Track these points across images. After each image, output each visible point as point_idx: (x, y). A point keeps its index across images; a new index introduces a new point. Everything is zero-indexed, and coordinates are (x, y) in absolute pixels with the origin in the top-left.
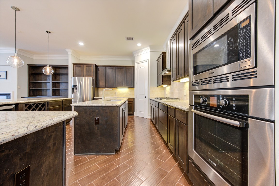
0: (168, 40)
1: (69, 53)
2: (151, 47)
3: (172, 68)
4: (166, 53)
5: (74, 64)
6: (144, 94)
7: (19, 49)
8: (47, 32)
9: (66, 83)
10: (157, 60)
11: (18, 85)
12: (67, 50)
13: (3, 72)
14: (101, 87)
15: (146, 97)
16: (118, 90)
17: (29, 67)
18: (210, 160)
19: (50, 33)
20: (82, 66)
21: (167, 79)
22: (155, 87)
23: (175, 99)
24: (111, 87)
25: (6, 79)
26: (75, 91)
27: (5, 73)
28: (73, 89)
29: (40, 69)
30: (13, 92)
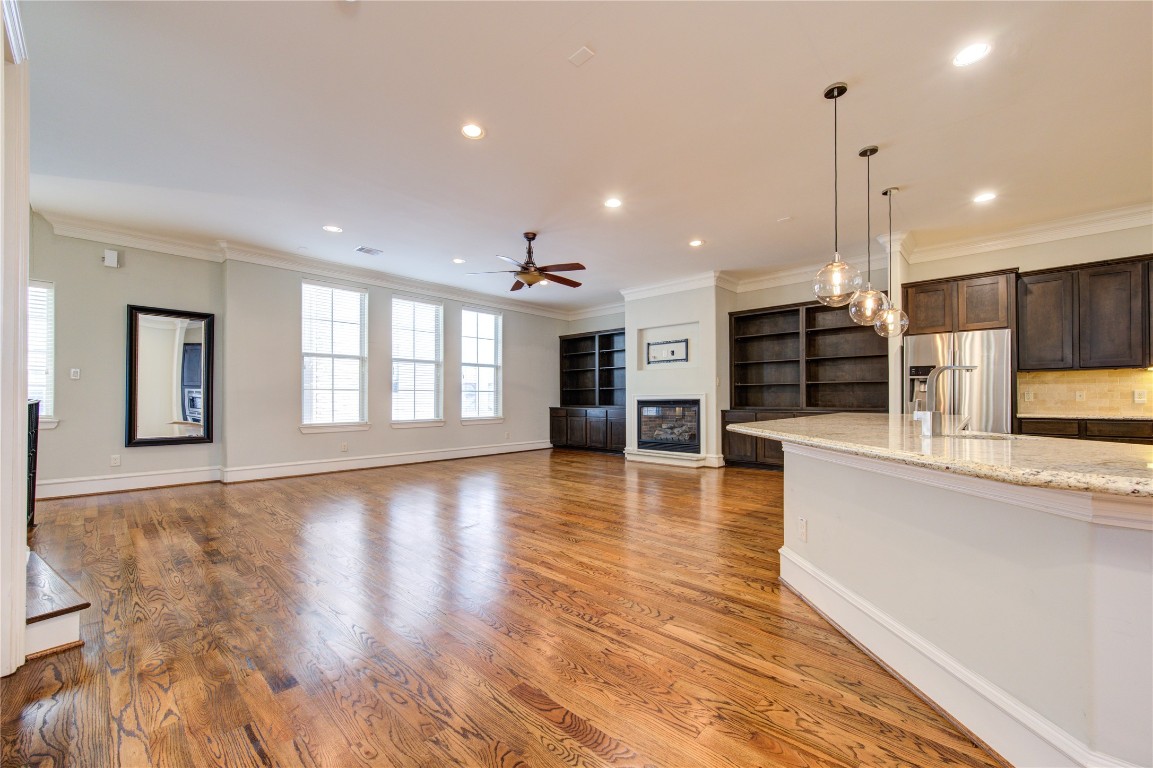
1: (888, 251)
5: (906, 287)
7: (722, 272)
8: (886, 193)
12: (882, 240)
13: (680, 342)
14: (1031, 370)
17: (733, 320)
20: (944, 286)
24: (1115, 367)
25: (686, 360)
26: (920, 388)
27: (684, 344)
28: (912, 381)
29: (758, 322)
30: (706, 395)
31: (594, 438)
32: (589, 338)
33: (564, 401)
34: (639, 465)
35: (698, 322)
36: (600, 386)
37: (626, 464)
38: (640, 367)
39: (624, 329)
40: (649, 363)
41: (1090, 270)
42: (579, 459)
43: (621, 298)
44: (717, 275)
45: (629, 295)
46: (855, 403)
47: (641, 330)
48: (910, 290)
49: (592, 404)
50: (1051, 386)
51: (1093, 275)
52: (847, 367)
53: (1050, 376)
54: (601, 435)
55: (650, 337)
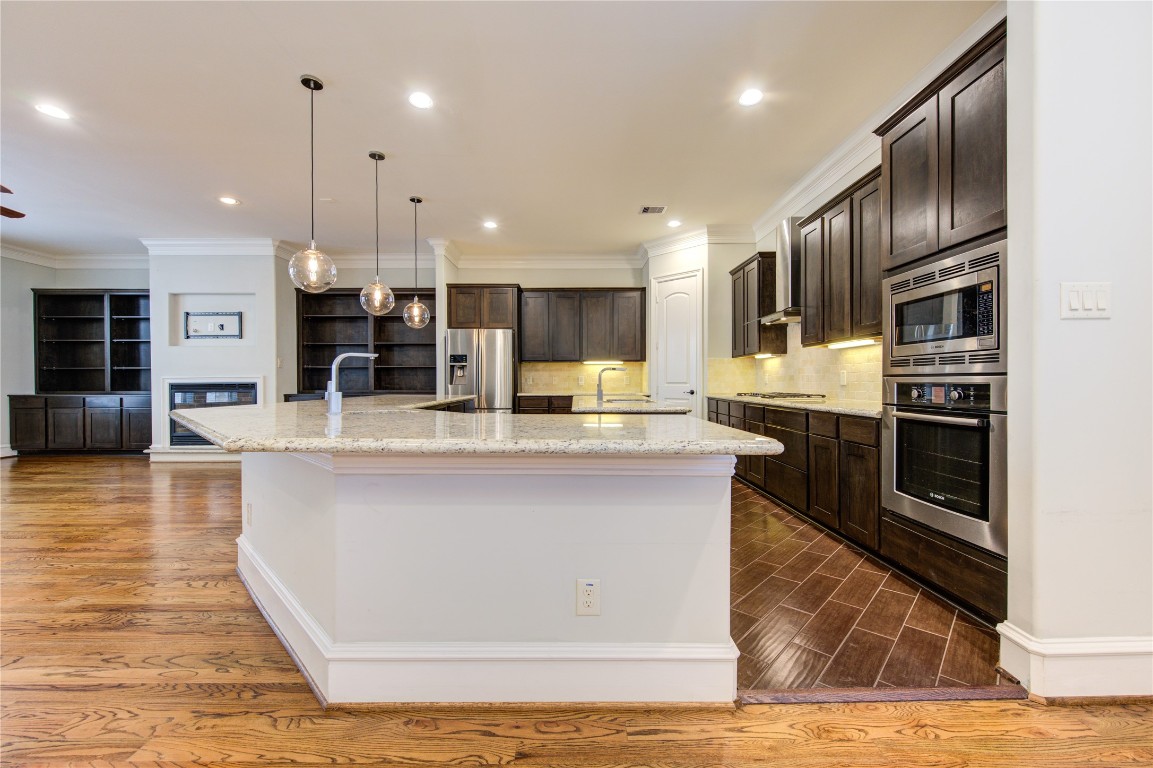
0: (785, 223)
1: (436, 253)
2: (713, 231)
3: (806, 306)
4: (772, 255)
5: (450, 287)
6: (685, 383)
7: (282, 242)
8: (413, 200)
9: (429, 348)
10: (733, 273)
11: (278, 356)
12: (432, 242)
13: (230, 314)
14: (529, 361)
15: (692, 393)
16: (586, 367)
17: (301, 297)
18: (932, 495)
19: (419, 201)
20: (476, 291)
21: (773, 335)
22: (726, 359)
23: (809, 396)
24: (571, 361)
25: (241, 336)
26: (459, 373)
27: (237, 318)
28: (452, 367)
29: (330, 303)
30: (265, 378)
31: (98, 436)
32: (95, 297)
33: (41, 386)
34: (173, 466)
35: (254, 294)
36: (112, 364)
37: (152, 466)
38: (174, 342)
39: (148, 291)
40: (188, 337)
41: (558, 293)
42: (59, 468)
43: (144, 250)
44: (277, 243)
45: (157, 247)
46: (419, 386)
47: (175, 295)
48: (453, 290)
49: (101, 390)
50: (541, 373)
51: (559, 297)
52: (412, 352)
53: (541, 366)
54: (112, 432)
55: (188, 305)
